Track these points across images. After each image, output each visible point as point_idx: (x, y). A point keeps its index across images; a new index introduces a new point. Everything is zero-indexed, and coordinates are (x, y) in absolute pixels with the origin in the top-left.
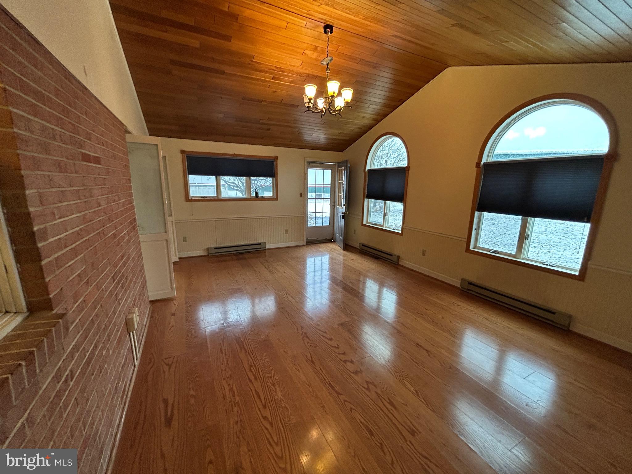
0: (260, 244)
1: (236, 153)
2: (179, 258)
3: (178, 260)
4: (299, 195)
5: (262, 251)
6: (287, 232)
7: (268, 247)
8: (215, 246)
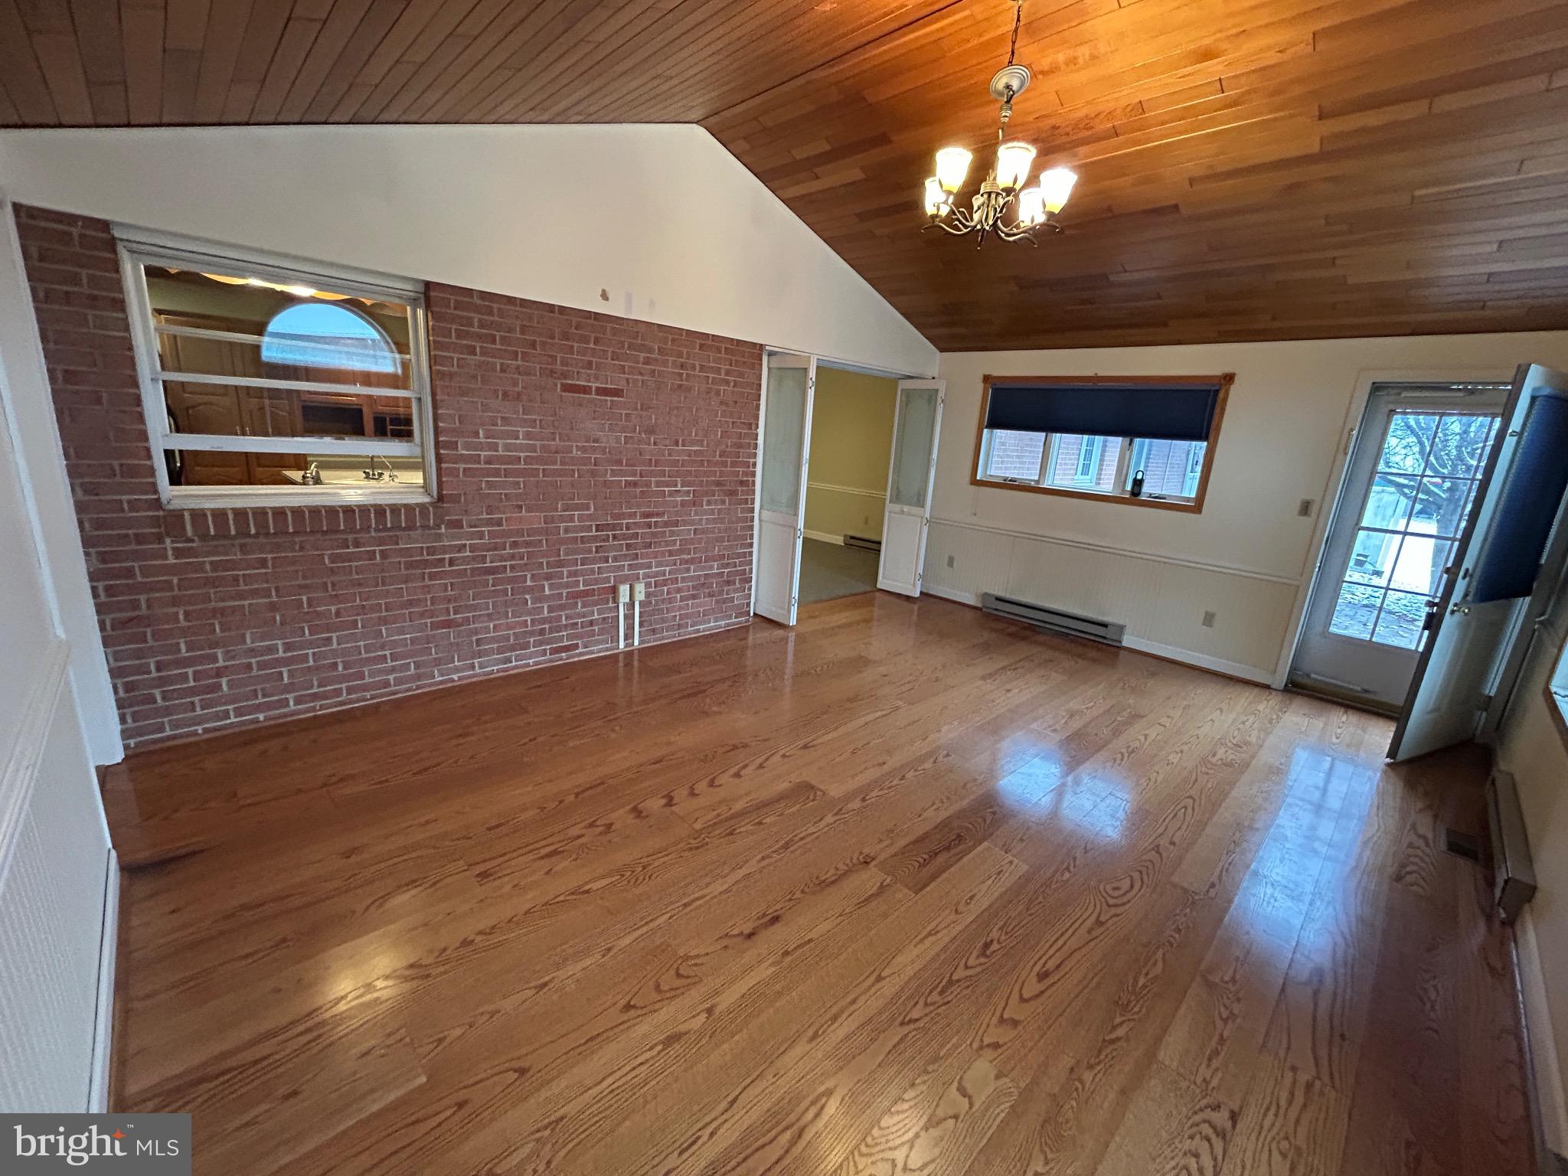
0: (1105, 625)
1: (1100, 374)
2: (921, 593)
3: (917, 594)
4: (1297, 506)
5: (1104, 647)
6: (1209, 619)
7: (1128, 641)
8: (1001, 594)
